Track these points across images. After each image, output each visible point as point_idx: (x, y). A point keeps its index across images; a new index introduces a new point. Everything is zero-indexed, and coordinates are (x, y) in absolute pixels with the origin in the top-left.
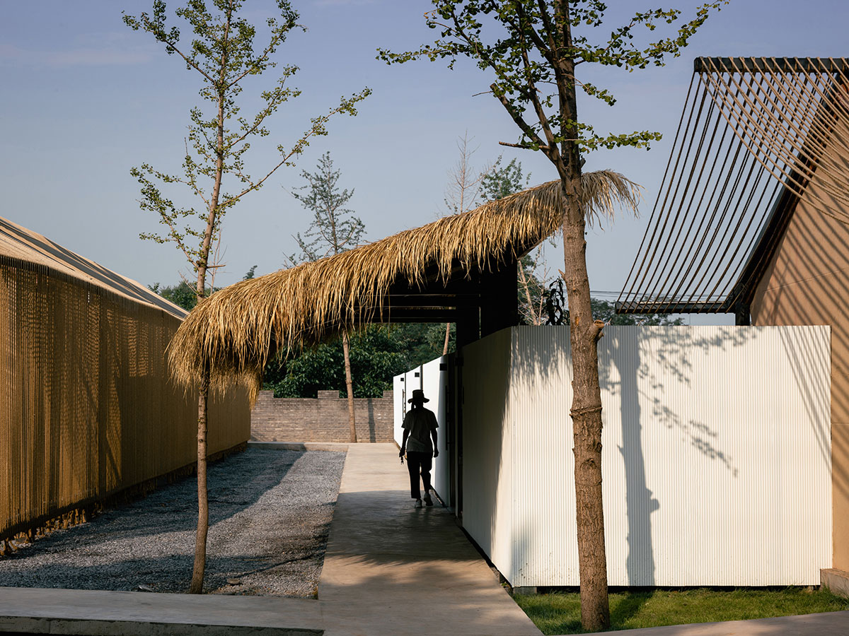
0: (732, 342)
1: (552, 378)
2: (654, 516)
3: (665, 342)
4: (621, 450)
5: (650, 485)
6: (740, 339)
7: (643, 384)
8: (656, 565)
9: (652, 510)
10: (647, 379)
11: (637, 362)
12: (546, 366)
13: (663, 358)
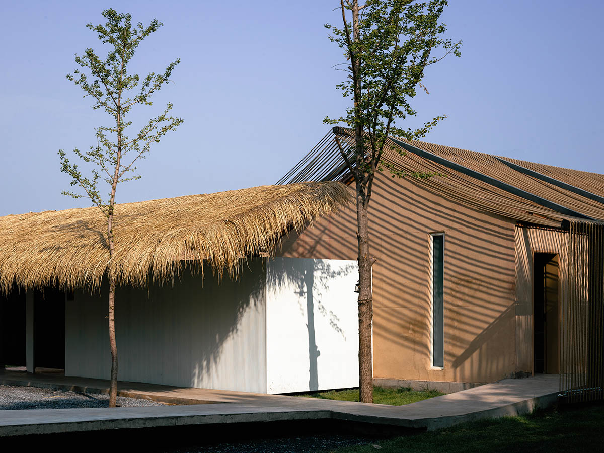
0: (344, 273)
1: (283, 287)
2: (318, 359)
3: (322, 273)
4: (307, 326)
5: (317, 344)
6: (346, 272)
7: (314, 293)
8: (308, 383)
9: (317, 356)
10: (316, 290)
11: (312, 282)
12: (280, 281)
13: (321, 280)
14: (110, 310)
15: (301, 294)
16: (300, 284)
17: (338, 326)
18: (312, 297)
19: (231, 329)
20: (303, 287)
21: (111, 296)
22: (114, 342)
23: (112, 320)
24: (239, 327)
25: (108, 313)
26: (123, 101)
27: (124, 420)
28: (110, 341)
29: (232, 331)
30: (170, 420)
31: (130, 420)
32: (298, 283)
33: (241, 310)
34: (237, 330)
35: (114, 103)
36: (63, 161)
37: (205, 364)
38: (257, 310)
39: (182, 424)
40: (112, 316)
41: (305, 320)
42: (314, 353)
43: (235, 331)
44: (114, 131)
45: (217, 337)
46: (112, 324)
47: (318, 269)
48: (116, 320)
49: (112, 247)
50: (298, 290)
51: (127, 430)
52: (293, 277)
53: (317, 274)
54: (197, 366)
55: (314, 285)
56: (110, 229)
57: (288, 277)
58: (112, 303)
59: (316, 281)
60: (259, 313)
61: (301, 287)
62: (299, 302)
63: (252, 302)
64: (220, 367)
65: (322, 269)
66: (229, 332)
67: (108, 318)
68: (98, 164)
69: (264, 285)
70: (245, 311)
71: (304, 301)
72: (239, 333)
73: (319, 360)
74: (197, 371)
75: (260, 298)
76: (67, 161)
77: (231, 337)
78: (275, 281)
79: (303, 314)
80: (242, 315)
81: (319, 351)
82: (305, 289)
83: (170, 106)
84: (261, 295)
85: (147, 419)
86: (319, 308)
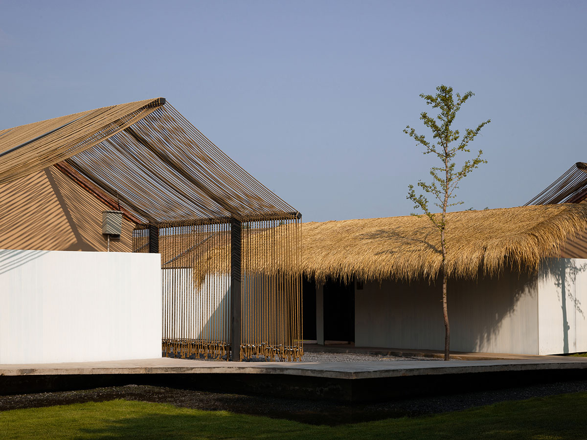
1: (548, 280)
3: (570, 270)
4: (562, 307)
5: (568, 320)
9: (568, 330)
10: (567, 282)
11: (565, 276)
13: (570, 275)
14: (444, 296)
15: (558, 285)
16: (557, 278)
17: (580, 308)
18: (565, 287)
19: (509, 309)
20: (559, 280)
21: (445, 286)
22: (447, 318)
23: (445, 303)
24: (515, 308)
25: (442, 298)
26: (449, 149)
27: (512, 365)
28: (444, 317)
29: (510, 311)
30: (533, 366)
31: (514, 365)
32: (556, 277)
33: (517, 295)
34: (514, 310)
35: (444, 151)
36: (410, 192)
37: (486, 336)
38: (531, 295)
39: (539, 369)
40: (445, 300)
41: (561, 304)
42: (566, 327)
43: (511, 311)
44: (443, 170)
45: (497, 315)
46: (445, 305)
47: (568, 267)
48: (447, 303)
49: (445, 252)
50: (557, 283)
51: (513, 371)
52: (554, 273)
53: (567, 270)
54: (479, 337)
55: (566, 278)
56: (443, 240)
57: (551, 273)
58: (445, 291)
59: (567, 275)
60: (532, 297)
61: (558, 280)
62: (557, 291)
63: (527, 290)
64: (499, 338)
65: (570, 267)
66: (507, 312)
67: (443, 301)
68: (433, 193)
69: (537, 278)
70: (520, 296)
71: (560, 290)
72: (515, 312)
73: (569, 332)
74: (478, 342)
75: (533, 287)
76: (413, 191)
77: (509, 315)
78: (543, 276)
79: (559, 300)
80: (517, 300)
81: (569, 326)
82: (560, 282)
83: (481, 152)
84: (534, 284)
85: (522, 365)
86: (569, 295)
